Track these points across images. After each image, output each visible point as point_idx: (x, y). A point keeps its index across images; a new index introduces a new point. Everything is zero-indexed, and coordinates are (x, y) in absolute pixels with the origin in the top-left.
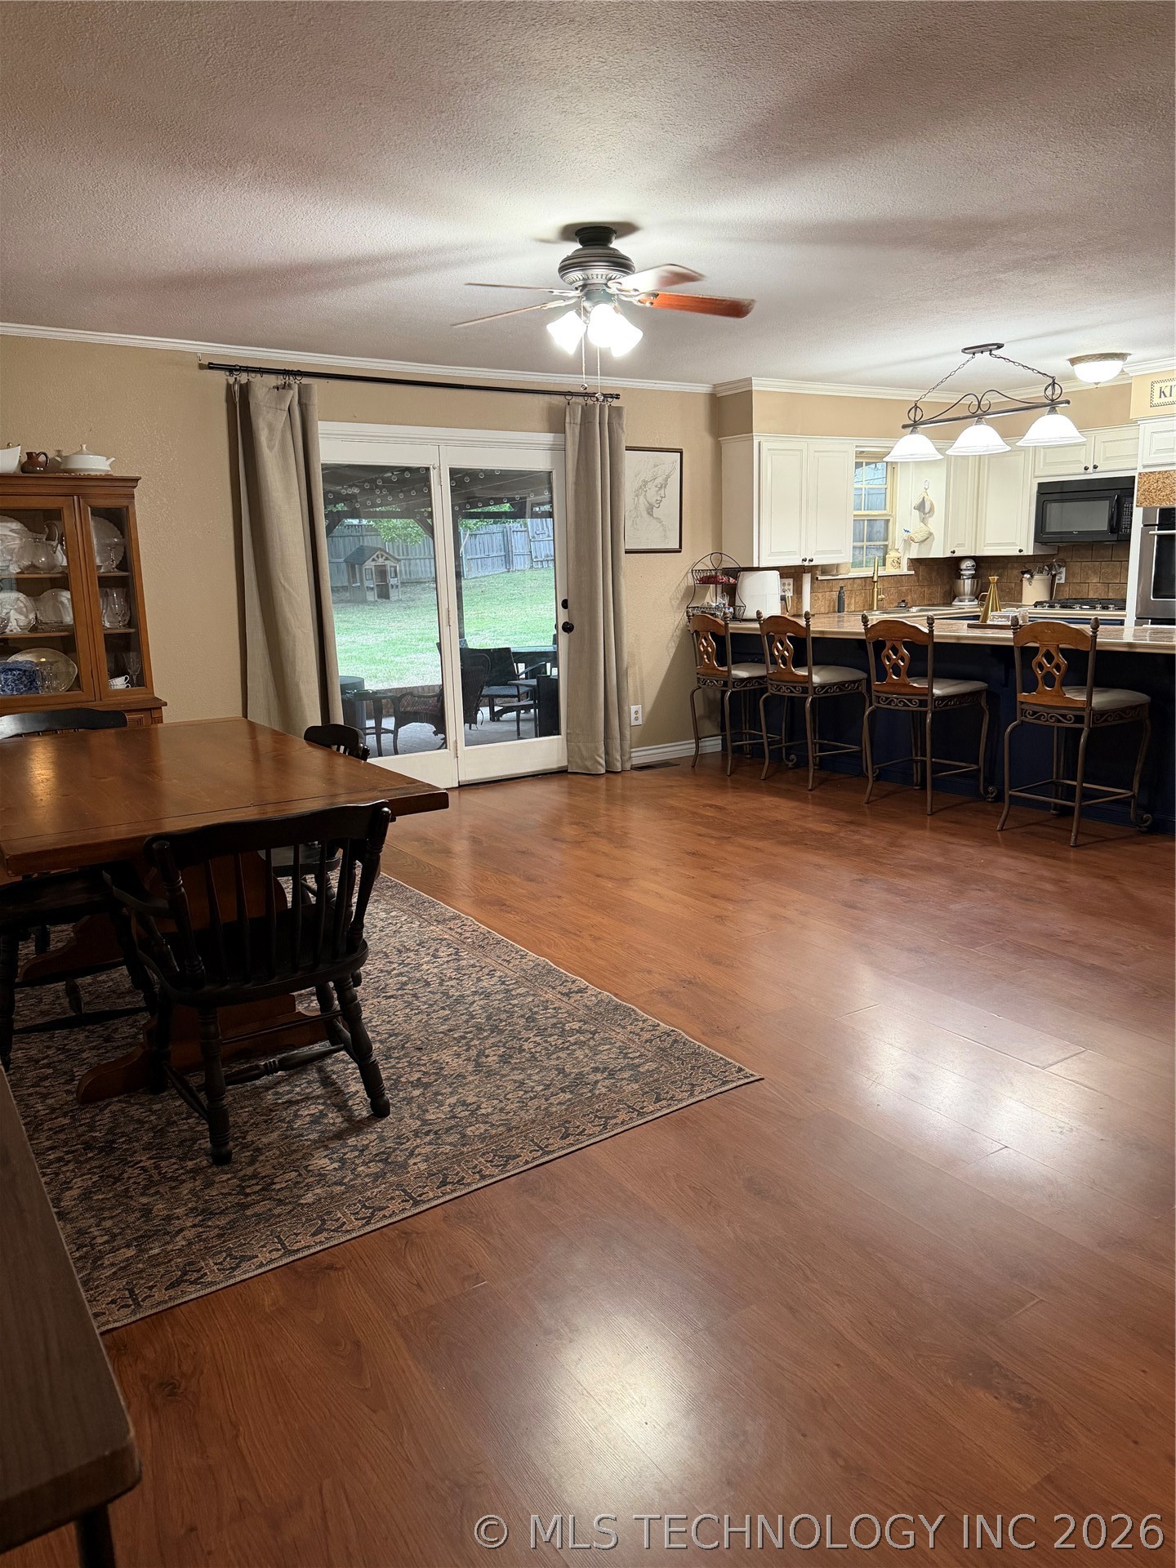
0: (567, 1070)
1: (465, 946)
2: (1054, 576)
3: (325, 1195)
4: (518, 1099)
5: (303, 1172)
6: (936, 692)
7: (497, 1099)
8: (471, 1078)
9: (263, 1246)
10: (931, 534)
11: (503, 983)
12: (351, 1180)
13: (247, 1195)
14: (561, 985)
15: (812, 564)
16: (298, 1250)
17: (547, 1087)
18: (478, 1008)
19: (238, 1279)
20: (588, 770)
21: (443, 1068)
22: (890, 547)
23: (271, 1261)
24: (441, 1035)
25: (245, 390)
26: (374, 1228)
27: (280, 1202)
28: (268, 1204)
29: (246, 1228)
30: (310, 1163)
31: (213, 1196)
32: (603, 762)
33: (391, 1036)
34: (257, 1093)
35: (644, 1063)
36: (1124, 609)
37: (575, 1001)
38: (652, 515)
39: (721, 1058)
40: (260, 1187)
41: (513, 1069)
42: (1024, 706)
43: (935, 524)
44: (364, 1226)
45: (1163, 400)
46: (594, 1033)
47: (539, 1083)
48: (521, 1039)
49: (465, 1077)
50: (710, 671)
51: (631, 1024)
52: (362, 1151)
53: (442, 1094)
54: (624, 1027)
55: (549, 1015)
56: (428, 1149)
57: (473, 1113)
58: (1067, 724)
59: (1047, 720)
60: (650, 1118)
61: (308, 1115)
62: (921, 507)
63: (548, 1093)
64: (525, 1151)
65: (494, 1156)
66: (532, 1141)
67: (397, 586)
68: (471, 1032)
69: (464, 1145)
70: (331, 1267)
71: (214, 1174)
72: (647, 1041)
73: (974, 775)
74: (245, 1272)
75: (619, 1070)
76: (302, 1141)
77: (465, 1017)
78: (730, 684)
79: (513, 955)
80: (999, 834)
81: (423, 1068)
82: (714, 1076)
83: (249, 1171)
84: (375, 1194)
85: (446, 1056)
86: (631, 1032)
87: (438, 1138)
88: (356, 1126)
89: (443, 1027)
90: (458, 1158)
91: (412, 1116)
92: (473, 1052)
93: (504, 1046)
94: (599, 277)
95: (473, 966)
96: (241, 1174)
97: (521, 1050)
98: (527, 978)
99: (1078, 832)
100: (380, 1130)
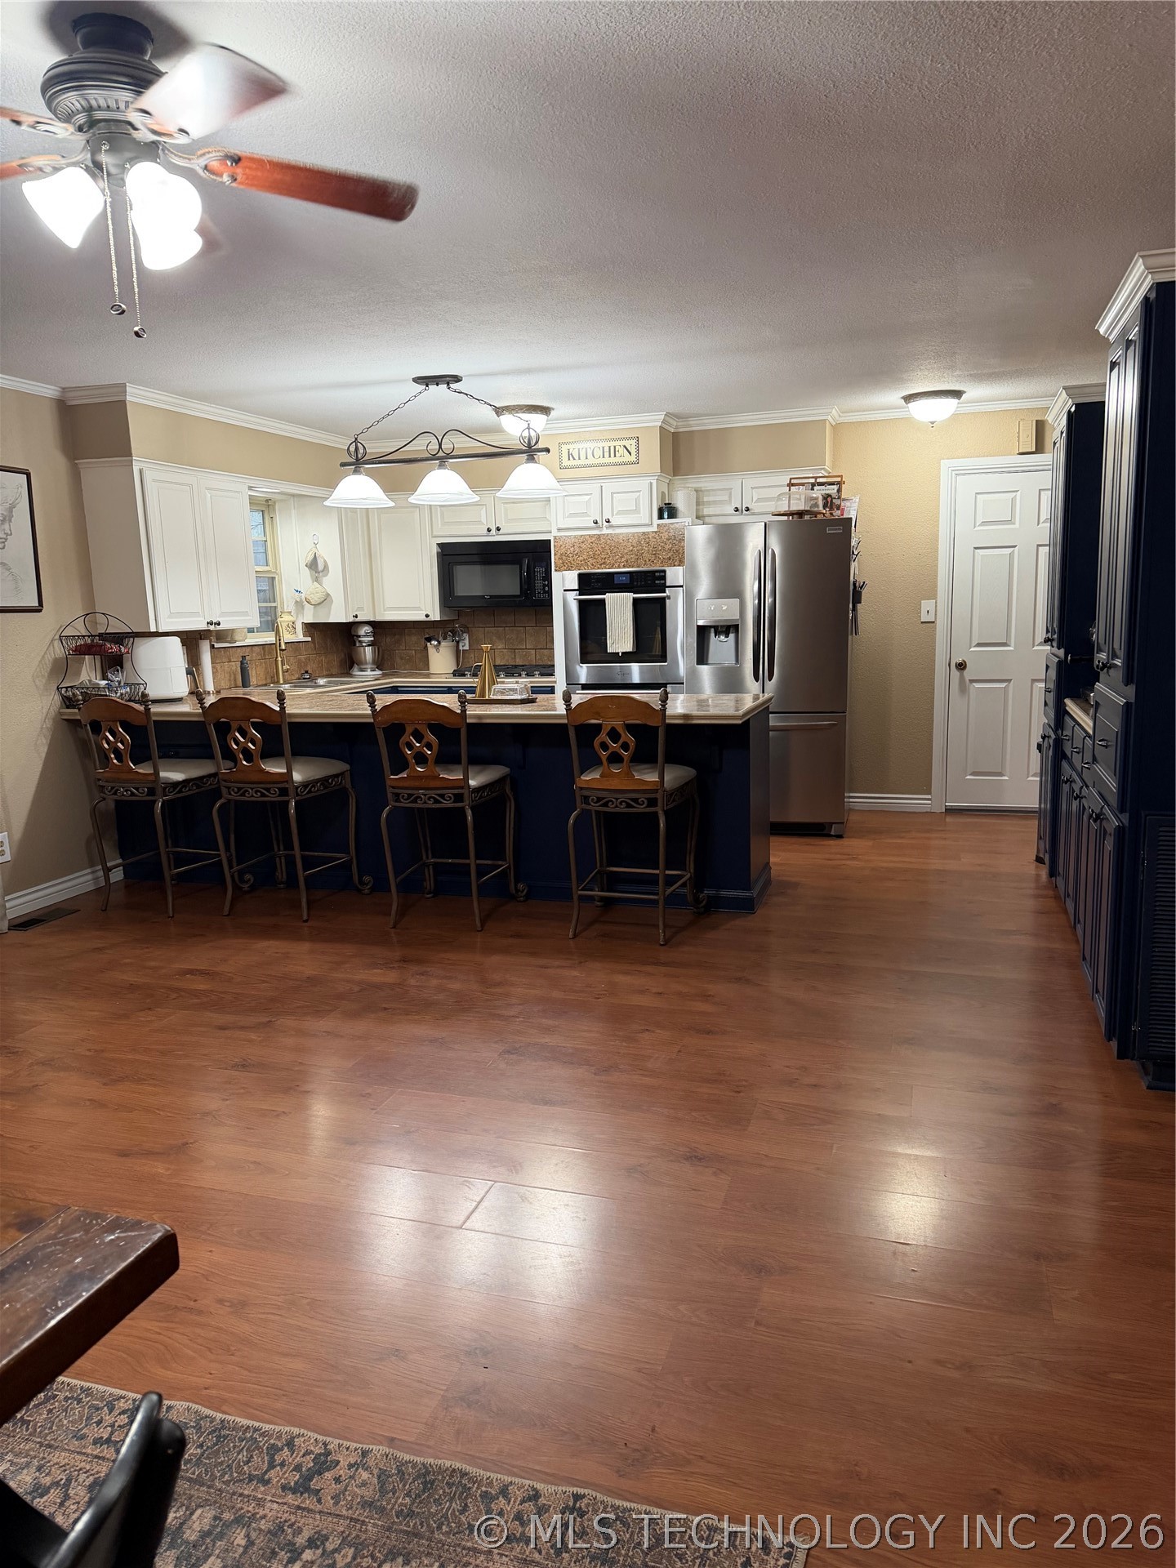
2: (458, 642)
6: (472, 783)
10: (328, 595)
15: (218, 628)
22: (279, 610)
36: (552, 675)
42: (586, 793)
43: (333, 583)
45: (572, 462)
50: (124, 776)
58: (641, 809)
59: (617, 807)
62: (313, 565)
78: (159, 791)
80: (571, 942)
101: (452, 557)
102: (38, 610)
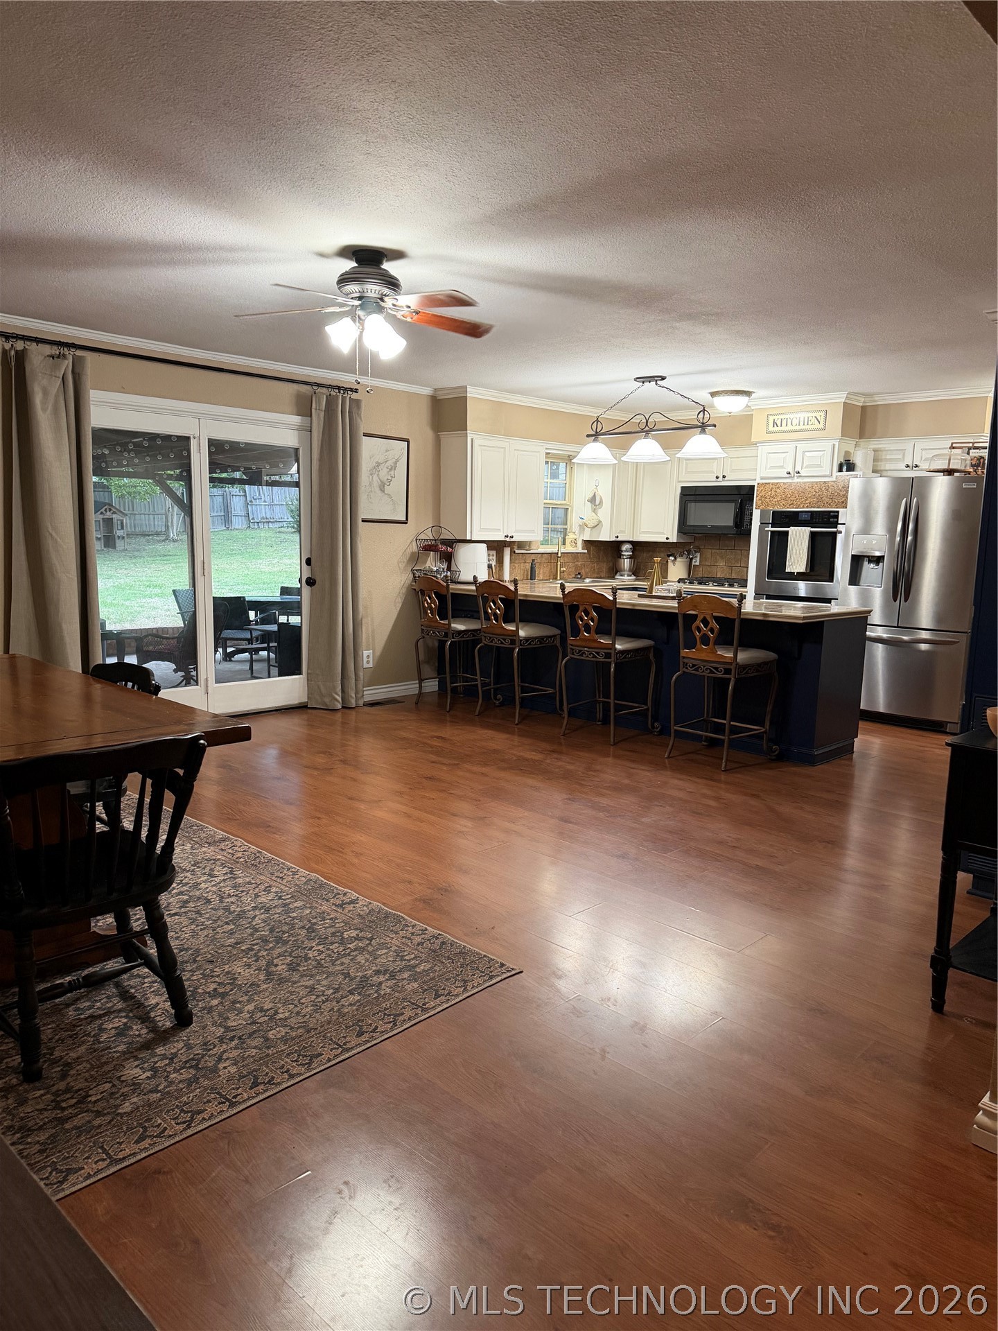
0: (352, 975)
1: (238, 865)
2: (691, 559)
3: (142, 1103)
4: (312, 1003)
5: (116, 1082)
6: (618, 647)
7: (292, 1004)
8: (265, 986)
9: (88, 1158)
10: (600, 522)
11: (280, 898)
12: (166, 1087)
13: (63, 1109)
14: (334, 897)
15: (512, 540)
16: (124, 1158)
17: (337, 990)
18: (260, 921)
19: (67, 1192)
20: (327, 705)
21: (236, 979)
22: (568, 530)
23: (99, 1171)
24: (229, 948)
25: (21, 356)
26: (196, 1131)
27: (98, 1114)
28: (86, 1117)
29: (68, 1141)
30: (122, 1073)
31: (28, 1113)
32: (340, 699)
33: (181, 951)
34: (58, 1010)
35: (419, 964)
36: (745, 586)
37: (349, 911)
38: (384, 492)
39: (485, 956)
40: (75, 1101)
41: (302, 976)
42: (685, 660)
43: (604, 514)
44: (185, 1129)
45: (776, 429)
46: (371, 939)
47: (329, 987)
48: (305, 948)
49: (258, 986)
50: (433, 624)
51: (402, 930)
52: (172, 1059)
53: (240, 1002)
54: (396, 933)
55: (327, 925)
56: (235, 1053)
57: (272, 1018)
58: (719, 675)
59: (703, 672)
60: (433, 1012)
61: (113, 1028)
62: (593, 500)
63: (339, 995)
64: (326, 1049)
65: (298, 1055)
66: (331, 1040)
67: (123, 538)
68: (257, 944)
69: (268, 1048)
70: (159, 1172)
71: (26, 1091)
72: (418, 944)
73: (644, 714)
74: (74, 1185)
75: (399, 971)
76: (110, 1053)
77: (249, 931)
78: (450, 635)
79: (285, 872)
80: (666, 760)
81: (217, 979)
82: (483, 972)
83: (62, 1085)
84: (191, 1098)
85: (237, 967)
86: (403, 937)
87: (243, 1043)
88: (162, 1036)
89: (230, 941)
90: (264, 1060)
91: (214, 1024)
92: (263, 963)
93: (290, 956)
94: (373, 292)
95: (250, 883)
96: (54, 1089)
97: (307, 959)
98: (299, 893)
99: (727, 760)
100: (185, 1038)
101: (691, 496)
102: (405, 523)
